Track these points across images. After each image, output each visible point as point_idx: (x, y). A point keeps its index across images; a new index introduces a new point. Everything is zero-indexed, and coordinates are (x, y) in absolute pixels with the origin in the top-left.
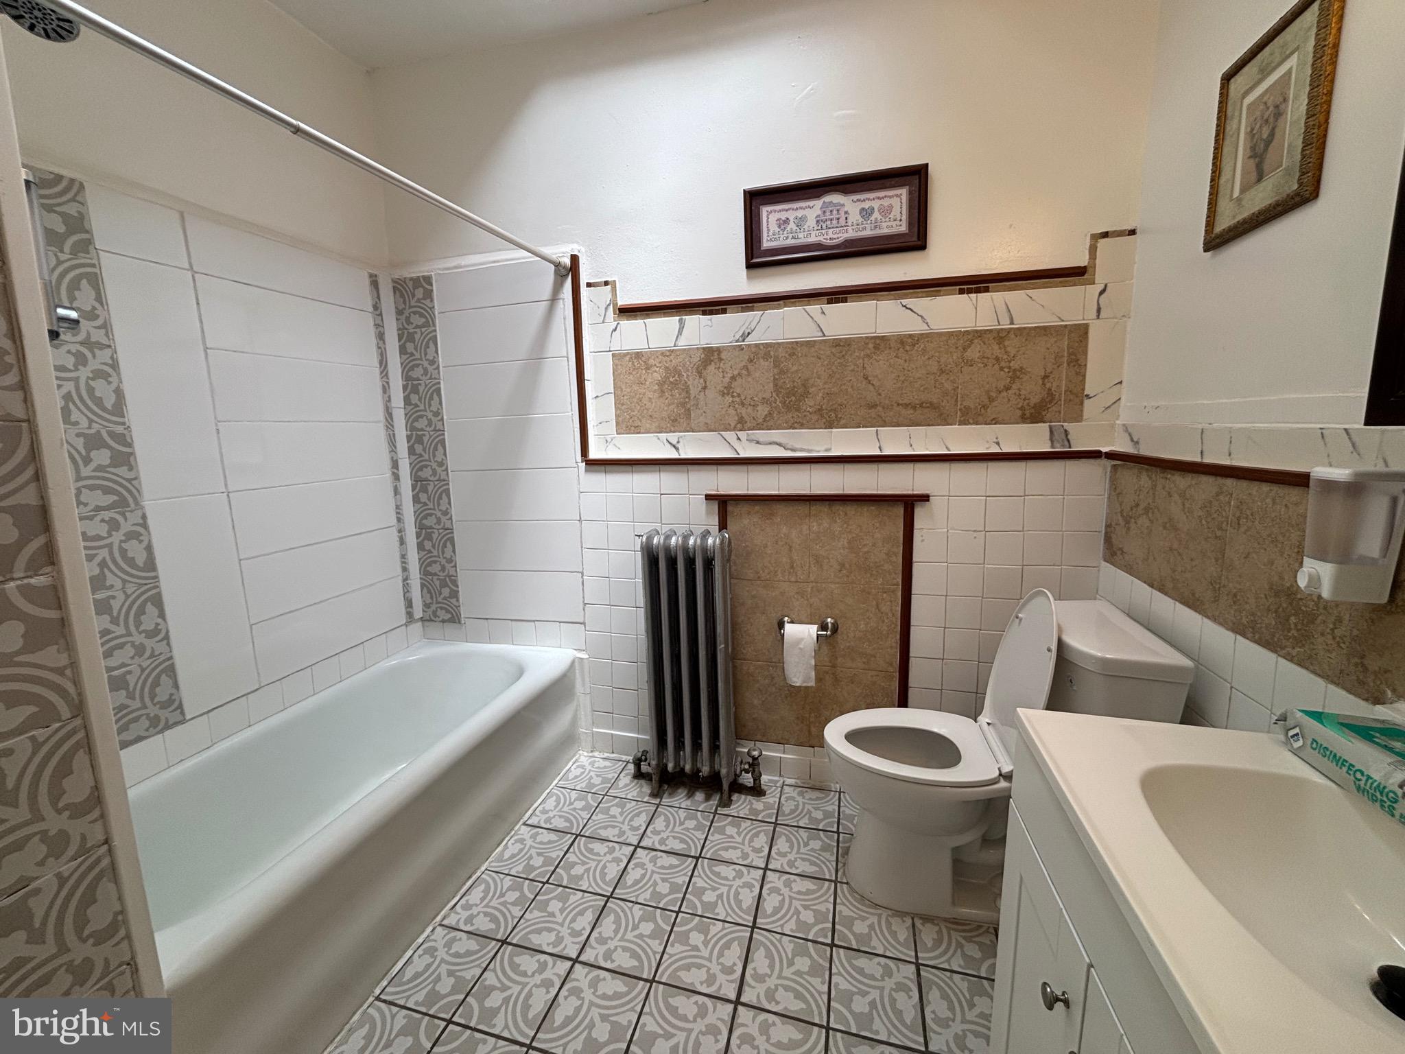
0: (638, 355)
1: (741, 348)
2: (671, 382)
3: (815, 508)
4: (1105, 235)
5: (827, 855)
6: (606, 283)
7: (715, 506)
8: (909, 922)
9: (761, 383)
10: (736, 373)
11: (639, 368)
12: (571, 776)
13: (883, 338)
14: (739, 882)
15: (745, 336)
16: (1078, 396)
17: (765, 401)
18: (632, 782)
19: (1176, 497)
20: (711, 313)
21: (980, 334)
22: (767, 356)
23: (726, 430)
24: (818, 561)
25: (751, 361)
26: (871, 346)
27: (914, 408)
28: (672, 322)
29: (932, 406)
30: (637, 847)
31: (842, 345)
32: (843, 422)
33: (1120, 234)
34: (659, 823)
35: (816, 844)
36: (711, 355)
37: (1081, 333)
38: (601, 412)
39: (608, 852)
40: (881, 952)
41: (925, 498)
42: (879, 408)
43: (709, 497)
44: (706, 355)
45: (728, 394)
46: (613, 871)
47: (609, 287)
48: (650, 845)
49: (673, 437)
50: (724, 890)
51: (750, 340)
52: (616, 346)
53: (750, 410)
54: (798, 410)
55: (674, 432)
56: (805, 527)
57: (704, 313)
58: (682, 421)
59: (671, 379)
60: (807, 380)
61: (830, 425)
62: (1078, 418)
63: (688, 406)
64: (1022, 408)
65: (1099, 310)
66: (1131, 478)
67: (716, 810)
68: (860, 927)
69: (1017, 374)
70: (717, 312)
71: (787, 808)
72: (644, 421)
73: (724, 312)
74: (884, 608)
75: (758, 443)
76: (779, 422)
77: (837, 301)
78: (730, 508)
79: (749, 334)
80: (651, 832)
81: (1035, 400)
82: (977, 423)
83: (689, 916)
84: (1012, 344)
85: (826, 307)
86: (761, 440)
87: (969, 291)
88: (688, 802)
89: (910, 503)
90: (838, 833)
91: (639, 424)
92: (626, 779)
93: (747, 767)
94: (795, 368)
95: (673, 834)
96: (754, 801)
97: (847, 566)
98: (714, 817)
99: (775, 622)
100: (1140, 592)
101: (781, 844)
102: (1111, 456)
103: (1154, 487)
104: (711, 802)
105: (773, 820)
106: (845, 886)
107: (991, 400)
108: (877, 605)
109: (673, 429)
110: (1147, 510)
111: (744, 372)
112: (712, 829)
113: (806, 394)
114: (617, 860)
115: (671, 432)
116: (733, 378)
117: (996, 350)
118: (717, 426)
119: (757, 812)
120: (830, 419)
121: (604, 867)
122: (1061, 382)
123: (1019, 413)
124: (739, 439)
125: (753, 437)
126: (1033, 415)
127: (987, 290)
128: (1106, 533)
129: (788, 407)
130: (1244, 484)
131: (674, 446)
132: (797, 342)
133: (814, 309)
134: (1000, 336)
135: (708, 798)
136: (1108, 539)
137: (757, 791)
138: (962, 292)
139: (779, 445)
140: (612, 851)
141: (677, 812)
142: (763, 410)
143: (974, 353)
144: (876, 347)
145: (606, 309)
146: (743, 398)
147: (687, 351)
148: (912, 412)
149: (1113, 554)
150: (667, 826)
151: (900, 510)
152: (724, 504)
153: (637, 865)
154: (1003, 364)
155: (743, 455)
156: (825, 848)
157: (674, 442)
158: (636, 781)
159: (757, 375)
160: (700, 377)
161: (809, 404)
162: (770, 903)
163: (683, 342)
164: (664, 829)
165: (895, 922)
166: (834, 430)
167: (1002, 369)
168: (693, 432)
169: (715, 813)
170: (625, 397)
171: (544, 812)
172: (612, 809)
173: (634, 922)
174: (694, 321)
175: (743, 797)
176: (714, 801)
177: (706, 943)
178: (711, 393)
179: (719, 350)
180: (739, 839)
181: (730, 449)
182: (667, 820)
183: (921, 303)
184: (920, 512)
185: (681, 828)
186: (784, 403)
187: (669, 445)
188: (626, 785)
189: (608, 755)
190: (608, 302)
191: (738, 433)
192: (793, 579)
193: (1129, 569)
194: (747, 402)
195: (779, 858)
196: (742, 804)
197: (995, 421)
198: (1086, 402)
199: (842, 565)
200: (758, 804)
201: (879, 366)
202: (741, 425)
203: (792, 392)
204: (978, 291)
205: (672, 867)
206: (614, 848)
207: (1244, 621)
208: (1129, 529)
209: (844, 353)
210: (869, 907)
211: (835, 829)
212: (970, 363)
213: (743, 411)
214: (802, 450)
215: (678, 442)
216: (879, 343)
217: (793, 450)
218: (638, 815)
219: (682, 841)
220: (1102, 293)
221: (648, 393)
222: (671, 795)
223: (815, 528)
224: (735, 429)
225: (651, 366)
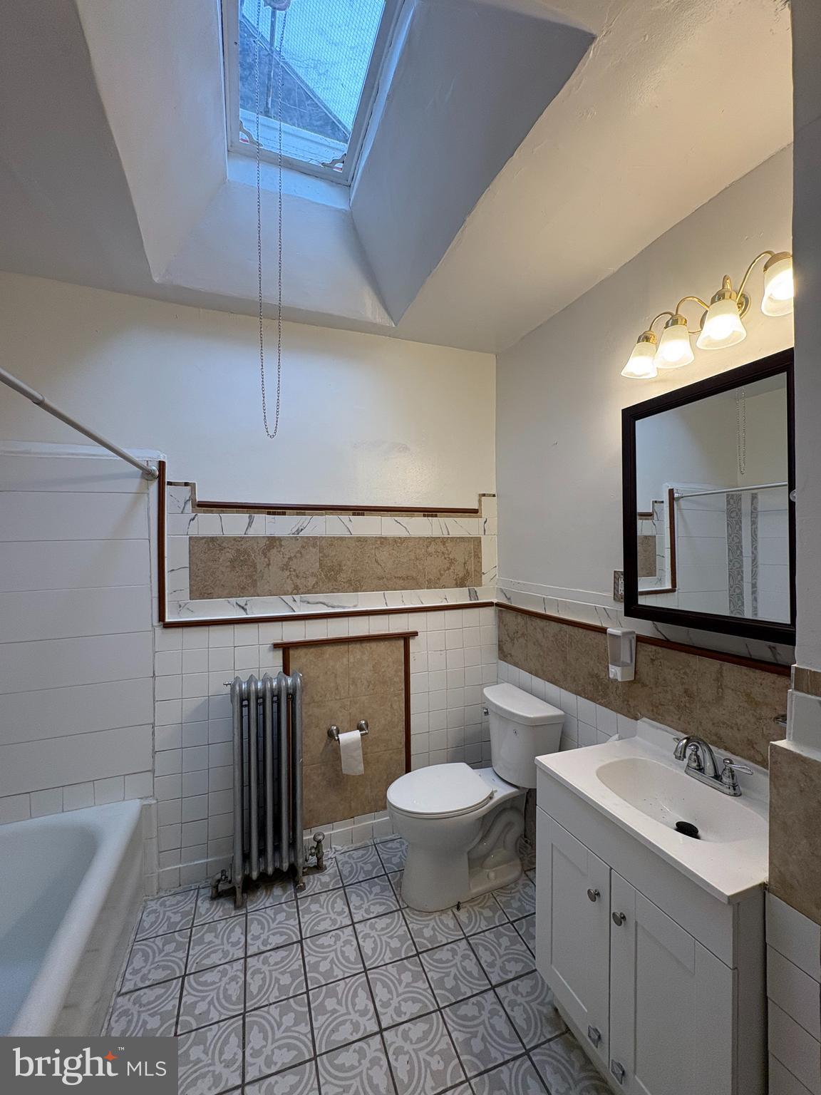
0: (213, 539)
1: (296, 539)
2: (242, 561)
3: (352, 646)
4: (484, 495)
5: (387, 893)
6: (186, 484)
7: (280, 653)
8: (450, 913)
9: (311, 561)
10: (292, 555)
11: (214, 548)
12: (146, 925)
13: (385, 538)
14: (340, 943)
15: (298, 531)
16: (479, 573)
17: (313, 575)
18: (212, 905)
19: (539, 630)
20: (274, 514)
21: (434, 539)
22: (314, 546)
23: (285, 594)
24: (354, 682)
25: (303, 547)
26: (379, 542)
27: (404, 579)
28: (243, 517)
29: (413, 578)
30: (246, 958)
31: (362, 540)
32: (364, 588)
33: (490, 495)
34: (254, 929)
35: (377, 889)
36: (273, 542)
37: (478, 541)
38: (178, 581)
39: (222, 977)
40: (445, 942)
41: (415, 634)
42: (385, 579)
43: (276, 646)
44: (270, 542)
45: (287, 570)
46: (235, 990)
47: (189, 488)
48: (257, 951)
49: (242, 601)
50: (332, 955)
51: (302, 534)
52: (194, 532)
53: (303, 580)
54: (336, 580)
55: (243, 597)
56: (345, 661)
57: (269, 513)
58: (250, 589)
59: (242, 558)
60: (341, 562)
61: (356, 590)
62: (480, 585)
63: (255, 578)
64: (456, 580)
65: (485, 531)
66: (509, 617)
67: (296, 896)
68: (428, 933)
69: (452, 561)
70: (279, 514)
71: (346, 872)
72: (216, 589)
73: (284, 514)
74: (395, 707)
75: (308, 603)
76: (323, 589)
77: (358, 515)
78: (291, 652)
79: (302, 530)
80: (252, 939)
81: (461, 575)
82: (435, 588)
83: (317, 989)
84: (449, 544)
85: (352, 517)
86: (310, 601)
87: (428, 516)
88: (271, 900)
89: (406, 638)
90: (386, 874)
91: (213, 591)
92: (204, 906)
93: (313, 851)
94: (333, 553)
95: (271, 932)
96: (321, 877)
97: (373, 682)
98: (297, 903)
99: (326, 731)
100: (525, 676)
101: (354, 900)
102: (498, 605)
103: (526, 623)
104: (289, 892)
105: (341, 885)
106: (407, 910)
107: (441, 575)
108: (391, 705)
109: (242, 595)
110: (523, 635)
111: (299, 555)
112: (300, 913)
113: (341, 570)
114: (234, 979)
115: (240, 597)
116: (290, 559)
117: (442, 548)
118: (278, 592)
119: (327, 884)
120: (356, 586)
121: (226, 990)
122: (471, 567)
123: (454, 582)
124: (295, 601)
125: (305, 599)
126: (461, 583)
127: (436, 516)
128: (499, 645)
129: (329, 579)
130: (571, 627)
131: (243, 608)
132: (334, 537)
133: (345, 518)
134: (444, 541)
135: (285, 891)
136: (500, 648)
137: (319, 868)
138: (424, 516)
139: (324, 604)
140: (224, 973)
141: (265, 912)
142: (312, 581)
143: (431, 549)
144: (382, 543)
145: (185, 503)
146: (298, 572)
147: (255, 538)
148: (403, 581)
149: (505, 656)
150: (263, 928)
151: (402, 643)
152: (286, 649)
153: (253, 974)
154: (446, 556)
155: (298, 613)
156: (383, 889)
157: (243, 604)
158: (215, 902)
159: (308, 557)
160: (265, 557)
161: (343, 577)
162: (367, 947)
163: (251, 533)
164: (262, 931)
165: (444, 917)
166: (359, 593)
167: (445, 558)
168: (258, 596)
169: (296, 899)
170: (199, 571)
171: (135, 972)
172: (206, 936)
173: (276, 1020)
174: (260, 518)
175: (311, 877)
176: (291, 890)
177: (339, 1003)
178: (273, 568)
179: (280, 539)
180: (324, 911)
181: (288, 609)
182: (260, 923)
183: (404, 520)
184: (412, 642)
185: (275, 923)
186: (326, 576)
187: (238, 607)
188: (208, 910)
189: (176, 889)
190: (188, 498)
191: (294, 596)
192: (338, 698)
193: (516, 665)
194: (301, 575)
195: (358, 911)
196: (313, 883)
197: (444, 587)
198: (483, 576)
199: (369, 682)
200: (324, 878)
201: (383, 555)
202: (296, 590)
203: (331, 569)
204: (432, 516)
205: (283, 959)
206: (225, 969)
207: (580, 689)
208: (514, 643)
209: (363, 545)
210: (427, 916)
211: (384, 873)
212: (430, 555)
213: (298, 582)
214: (339, 607)
215: (246, 604)
216: (383, 541)
217: (333, 607)
218: (232, 930)
219: (282, 934)
220: (485, 522)
221: (221, 568)
222: (252, 902)
223: (352, 660)
224: (291, 594)
225: (225, 548)
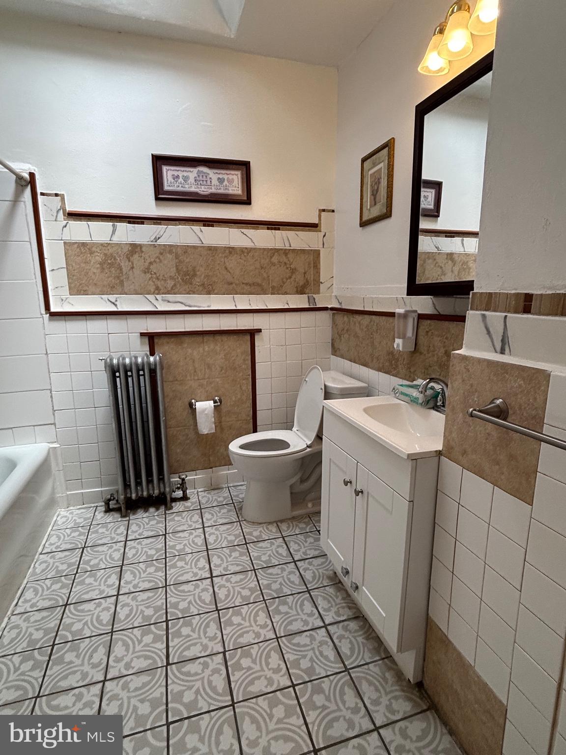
0: (84, 244)
1: (155, 246)
2: (109, 263)
3: (206, 338)
4: (324, 210)
5: (232, 513)
6: (56, 195)
7: (146, 340)
8: (275, 525)
9: (167, 267)
10: (152, 260)
11: (85, 252)
12: (59, 523)
13: (233, 248)
14: (192, 536)
15: (156, 239)
16: (318, 283)
17: (171, 278)
18: (106, 515)
19: (357, 324)
20: (134, 223)
21: (276, 251)
22: (170, 252)
23: (149, 294)
24: (209, 367)
25: (161, 254)
26: (227, 251)
27: (250, 285)
28: (108, 225)
29: (259, 285)
30: (126, 541)
31: (212, 250)
32: (216, 291)
33: (329, 211)
34: (133, 527)
35: (225, 511)
36: (135, 248)
37: (317, 253)
38: (57, 280)
39: (109, 549)
40: (268, 538)
41: (259, 331)
42: (234, 285)
43: (142, 334)
44: (132, 248)
45: (148, 272)
46: (117, 555)
47: (59, 198)
48: (134, 538)
49: (112, 298)
50: (186, 542)
51: (159, 242)
52: (67, 237)
53: (162, 282)
54: (191, 284)
55: (113, 294)
56: (201, 349)
57: (129, 222)
58: (118, 287)
59: (109, 261)
60: (195, 267)
61: (209, 293)
62: (318, 292)
63: (122, 278)
64: (297, 287)
65: (323, 244)
66: (341, 319)
67: (165, 512)
68: (256, 533)
69: (293, 271)
70: (138, 223)
71: (203, 501)
72: (90, 287)
73: (143, 223)
74: (244, 388)
75: (169, 302)
76: (181, 290)
77: (209, 226)
78: (156, 341)
79: (159, 238)
80: (131, 532)
81: (301, 283)
82: (279, 294)
83: (173, 557)
84: (291, 256)
85: (203, 228)
86: (171, 300)
87: (272, 229)
88: (147, 514)
89: (252, 334)
91: (87, 288)
92: (100, 515)
93: (179, 486)
94: (188, 260)
95: (145, 530)
96: (185, 503)
97: (225, 367)
98: (166, 516)
99: (187, 404)
100: (347, 363)
101: (207, 516)
102: (332, 309)
103: (349, 321)
104: (161, 510)
105: (199, 508)
106: (244, 522)
107: (284, 283)
108: (241, 386)
109: (112, 292)
110: (347, 330)
111: (158, 260)
112: (167, 521)
113: (195, 275)
114: (117, 550)
115: (111, 294)
116: (151, 263)
117: (284, 259)
118: (141, 291)
119: (187, 507)
120: (209, 290)
121: (111, 555)
122: (311, 277)
123: (295, 289)
124: (157, 299)
125: (166, 299)
126: (301, 291)
127: (279, 229)
128: (332, 343)
129: (185, 282)
130: (378, 317)
131: (114, 303)
132: (188, 246)
133: (196, 228)
134: (286, 252)
135: (157, 509)
136: (333, 345)
137: (185, 498)
138: (268, 229)
139: (182, 303)
141: (142, 520)
142: (170, 283)
143: (275, 259)
144: (230, 253)
145: (58, 212)
146: (158, 275)
147: (118, 245)
148: (249, 287)
149: (336, 351)
150: (140, 527)
151: (248, 337)
152: (152, 339)
153: (130, 549)
154: (288, 266)
155: (160, 309)
156: (229, 511)
157: (113, 301)
158: (108, 514)
159: (166, 262)
160: (129, 261)
161: (197, 281)
162: (211, 539)
163: (116, 239)
164: (139, 529)
165: (270, 527)
166: (211, 296)
167: (287, 268)
168: (126, 294)
169: (165, 514)
170: (75, 271)
171: (51, 544)
172: (100, 530)
173: (142, 570)
174: (122, 226)
175: (178, 503)
177: (186, 564)
178: (137, 272)
179: (141, 246)
180: (184, 521)
181: (152, 306)
182: (138, 525)
183: (250, 232)
184: (257, 337)
185: (148, 525)
186: (183, 280)
187: (110, 303)
188: (102, 517)
189: (81, 506)
190: (59, 208)
191: (156, 296)
192: (196, 378)
193: (342, 357)
194: (161, 277)
195: (208, 521)
196: (178, 507)
197: (286, 293)
198: (321, 285)
199: (222, 368)
200: (188, 504)
201: (232, 263)
202: (158, 291)
203: (186, 274)
204: (275, 229)
205: (151, 543)
206: (111, 546)
208: (341, 340)
209: (214, 254)
210: (258, 525)
211: (232, 502)
212: (273, 264)
213: (159, 283)
214: (195, 306)
215: (116, 301)
216: (231, 250)
217: (190, 306)
218: (118, 528)
219: (152, 531)
220: (324, 236)
221: (92, 269)
222: (134, 514)
223: (207, 349)
224: (153, 293)
225: (94, 252)
